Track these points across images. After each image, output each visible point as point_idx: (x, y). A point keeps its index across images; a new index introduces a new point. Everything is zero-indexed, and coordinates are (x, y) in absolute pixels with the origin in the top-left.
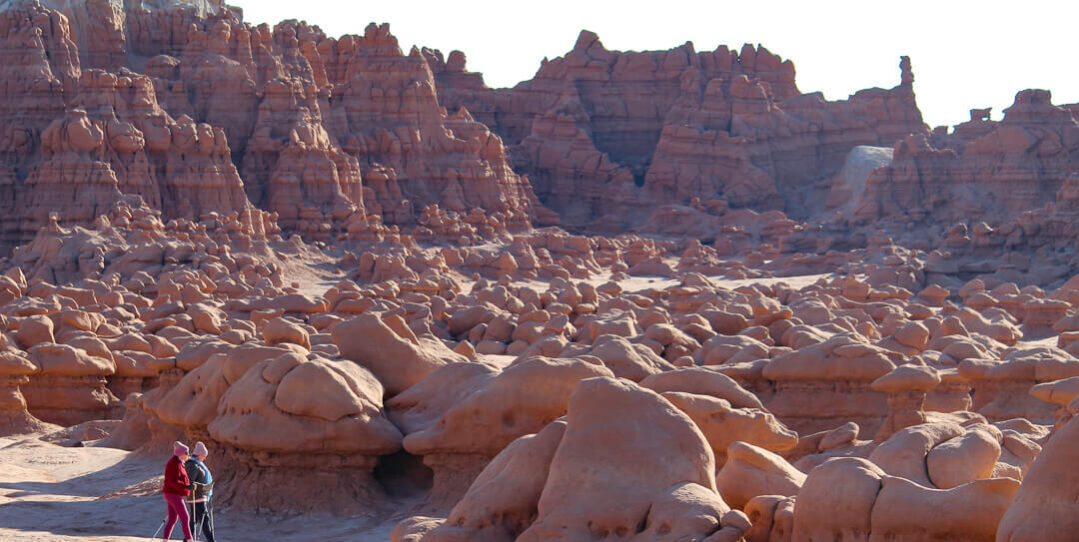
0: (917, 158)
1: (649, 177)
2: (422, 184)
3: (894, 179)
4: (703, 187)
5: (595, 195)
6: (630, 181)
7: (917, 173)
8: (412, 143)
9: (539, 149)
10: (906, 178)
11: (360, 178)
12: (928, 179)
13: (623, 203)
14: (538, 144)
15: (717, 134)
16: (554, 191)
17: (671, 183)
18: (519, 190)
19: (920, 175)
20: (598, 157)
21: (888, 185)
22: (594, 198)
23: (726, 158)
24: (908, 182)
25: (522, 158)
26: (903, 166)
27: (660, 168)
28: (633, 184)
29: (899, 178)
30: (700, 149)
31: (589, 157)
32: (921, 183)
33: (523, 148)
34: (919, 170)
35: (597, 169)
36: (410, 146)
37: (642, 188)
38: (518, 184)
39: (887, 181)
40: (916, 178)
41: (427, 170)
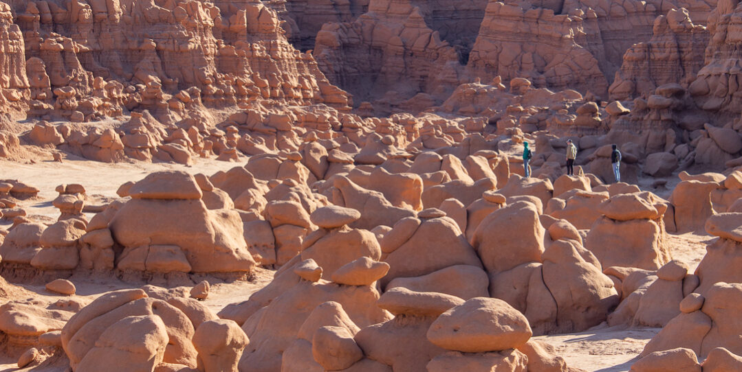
0: (677, 36)
1: (473, 56)
2: (115, 56)
3: (652, 57)
4: (524, 66)
5: (423, 73)
6: (453, 59)
7: (676, 50)
8: (107, 12)
9: (373, 27)
10: (664, 55)
11: (23, 48)
12: (688, 57)
13: (443, 82)
14: (373, 21)
15: (542, 13)
16: (383, 69)
17: (493, 62)
18: (298, 66)
19: (680, 52)
20: (428, 34)
21: (646, 62)
22: (421, 77)
23: (550, 37)
24: (666, 60)
25: (355, 35)
26: (662, 43)
27: (482, 47)
28: (456, 62)
29: (658, 55)
30: (523, 28)
31: (420, 35)
32: (681, 61)
33: (356, 26)
34: (679, 47)
35: (426, 47)
36: (105, 15)
37: (466, 67)
38: (297, 59)
39: (644, 59)
40: (674, 55)
41: (126, 41)
